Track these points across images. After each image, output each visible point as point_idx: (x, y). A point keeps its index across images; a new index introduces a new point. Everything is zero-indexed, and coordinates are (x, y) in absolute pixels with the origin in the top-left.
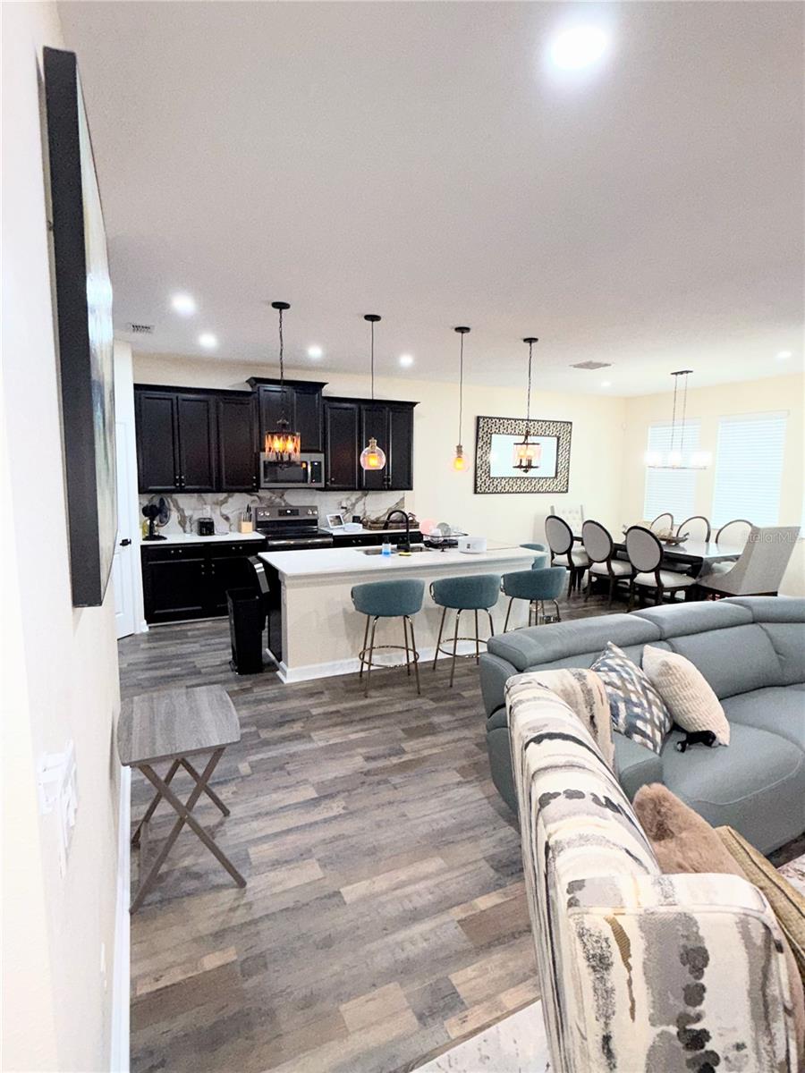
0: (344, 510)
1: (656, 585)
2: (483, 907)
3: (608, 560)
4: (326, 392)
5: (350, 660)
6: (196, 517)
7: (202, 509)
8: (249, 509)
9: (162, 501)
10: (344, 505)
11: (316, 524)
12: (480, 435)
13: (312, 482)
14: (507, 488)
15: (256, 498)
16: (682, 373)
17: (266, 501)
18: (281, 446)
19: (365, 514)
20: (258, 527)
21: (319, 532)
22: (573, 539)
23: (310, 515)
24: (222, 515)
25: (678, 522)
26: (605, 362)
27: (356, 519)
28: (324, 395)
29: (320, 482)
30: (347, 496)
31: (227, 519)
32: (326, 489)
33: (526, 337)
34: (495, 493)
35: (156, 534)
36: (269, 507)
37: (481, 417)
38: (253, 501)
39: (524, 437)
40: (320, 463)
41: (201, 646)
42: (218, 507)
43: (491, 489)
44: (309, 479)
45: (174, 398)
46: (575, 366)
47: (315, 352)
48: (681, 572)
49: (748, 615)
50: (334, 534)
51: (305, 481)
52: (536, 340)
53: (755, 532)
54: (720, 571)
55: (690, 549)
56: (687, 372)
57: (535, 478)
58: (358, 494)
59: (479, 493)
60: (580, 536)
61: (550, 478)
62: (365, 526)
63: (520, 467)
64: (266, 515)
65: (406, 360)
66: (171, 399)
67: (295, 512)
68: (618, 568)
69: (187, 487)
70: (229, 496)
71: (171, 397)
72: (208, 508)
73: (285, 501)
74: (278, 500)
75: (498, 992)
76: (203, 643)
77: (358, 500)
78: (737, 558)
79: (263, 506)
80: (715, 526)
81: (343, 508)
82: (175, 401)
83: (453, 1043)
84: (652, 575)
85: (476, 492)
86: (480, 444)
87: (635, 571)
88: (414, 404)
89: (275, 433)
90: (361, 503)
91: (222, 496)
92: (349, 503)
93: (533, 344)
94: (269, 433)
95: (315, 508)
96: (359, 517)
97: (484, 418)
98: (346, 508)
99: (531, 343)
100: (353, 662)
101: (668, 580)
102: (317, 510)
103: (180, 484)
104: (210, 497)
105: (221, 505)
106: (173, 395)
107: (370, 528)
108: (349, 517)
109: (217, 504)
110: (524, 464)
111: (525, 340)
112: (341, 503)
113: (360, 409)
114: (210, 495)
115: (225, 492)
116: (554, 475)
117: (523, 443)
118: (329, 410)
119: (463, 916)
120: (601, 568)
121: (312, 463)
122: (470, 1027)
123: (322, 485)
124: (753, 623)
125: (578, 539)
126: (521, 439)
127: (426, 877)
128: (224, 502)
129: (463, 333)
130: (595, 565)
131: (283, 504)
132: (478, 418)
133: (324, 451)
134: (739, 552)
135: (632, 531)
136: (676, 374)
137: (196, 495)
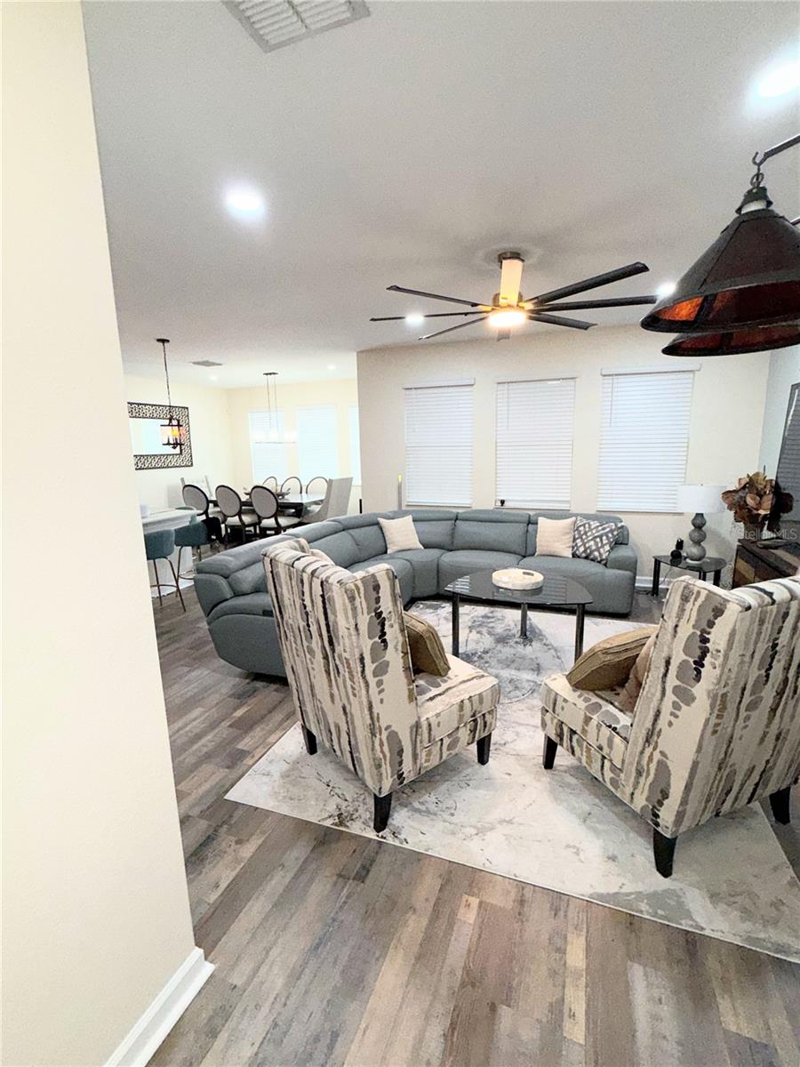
1: (276, 526)
2: (239, 715)
3: (239, 514)
16: (270, 374)
22: (209, 502)
25: (280, 483)
26: (217, 362)
33: (160, 338)
39: (168, 421)
46: (194, 363)
48: (289, 516)
49: (341, 527)
52: (168, 341)
53: (330, 483)
54: (312, 512)
55: (292, 498)
56: (274, 374)
60: (214, 498)
61: (177, 455)
63: (169, 444)
68: (247, 519)
75: (266, 739)
78: (322, 501)
80: (304, 484)
83: (250, 767)
84: (273, 520)
87: (260, 519)
99: (164, 343)
101: (283, 521)
110: (171, 442)
111: (158, 340)
117: (169, 425)
119: (228, 724)
120: (234, 520)
122: (257, 758)
124: (344, 530)
125: (212, 502)
126: (167, 422)
127: (195, 720)
130: (229, 519)
134: (323, 498)
135: (255, 489)
136: (267, 374)
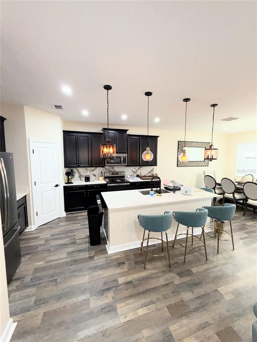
0: (134, 173)
3: (233, 193)
4: (128, 133)
5: (136, 242)
6: (84, 175)
7: (87, 172)
8: (102, 173)
9: (72, 171)
10: (134, 171)
11: (125, 178)
12: (179, 147)
13: (123, 163)
14: (188, 165)
15: (104, 169)
17: (107, 170)
18: (108, 151)
19: (140, 174)
20: (105, 178)
21: (125, 181)
22: (216, 184)
23: (122, 175)
24: (93, 175)
27: (138, 176)
28: (127, 134)
29: (126, 163)
30: (135, 168)
31: (95, 176)
32: (128, 166)
34: (184, 166)
35: (70, 182)
36: (109, 172)
37: (180, 141)
38: (103, 170)
40: (126, 157)
41: (81, 225)
42: (92, 172)
43: (183, 165)
44: (122, 163)
45: (77, 135)
46: (222, 120)
47: (124, 117)
50: (130, 182)
51: (121, 163)
52: (217, 105)
57: (197, 161)
58: (138, 167)
59: (179, 167)
61: (202, 161)
62: (141, 178)
64: (107, 175)
65: (157, 120)
66: (76, 136)
67: (117, 173)
68: (238, 196)
69: (81, 166)
70: (95, 168)
71: (75, 135)
72: (89, 172)
73: (114, 170)
74: (112, 169)
76: (82, 224)
77: (138, 169)
79: (107, 171)
81: (133, 172)
82: (77, 136)
85: (177, 166)
86: (179, 150)
87: (247, 199)
88: (158, 137)
89: (104, 145)
90: (139, 170)
91: (93, 168)
92: (135, 170)
93: (215, 107)
94: (102, 145)
95: (124, 172)
96: (139, 175)
97: (181, 141)
98: (134, 172)
99: (214, 106)
100: (138, 243)
102: (124, 173)
103: (78, 165)
104: (89, 169)
105: (93, 171)
106: (76, 134)
107: (143, 179)
108: (135, 175)
109: (92, 171)
111: (212, 106)
112: (133, 170)
113: (139, 138)
114: (89, 168)
115: (94, 167)
116: (204, 161)
118: (129, 139)
120: (229, 196)
121: (123, 157)
123: (126, 164)
128: (94, 170)
129: (187, 101)
130: (226, 194)
131: (113, 171)
132: (179, 141)
133: (127, 153)
135: (248, 183)
137: (85, 168)
